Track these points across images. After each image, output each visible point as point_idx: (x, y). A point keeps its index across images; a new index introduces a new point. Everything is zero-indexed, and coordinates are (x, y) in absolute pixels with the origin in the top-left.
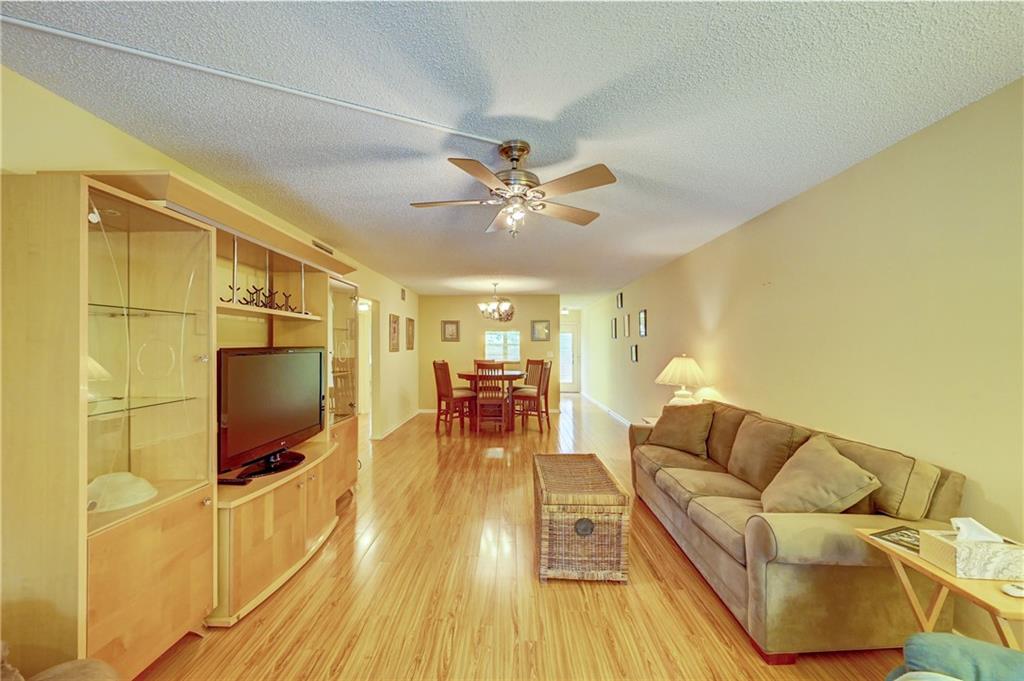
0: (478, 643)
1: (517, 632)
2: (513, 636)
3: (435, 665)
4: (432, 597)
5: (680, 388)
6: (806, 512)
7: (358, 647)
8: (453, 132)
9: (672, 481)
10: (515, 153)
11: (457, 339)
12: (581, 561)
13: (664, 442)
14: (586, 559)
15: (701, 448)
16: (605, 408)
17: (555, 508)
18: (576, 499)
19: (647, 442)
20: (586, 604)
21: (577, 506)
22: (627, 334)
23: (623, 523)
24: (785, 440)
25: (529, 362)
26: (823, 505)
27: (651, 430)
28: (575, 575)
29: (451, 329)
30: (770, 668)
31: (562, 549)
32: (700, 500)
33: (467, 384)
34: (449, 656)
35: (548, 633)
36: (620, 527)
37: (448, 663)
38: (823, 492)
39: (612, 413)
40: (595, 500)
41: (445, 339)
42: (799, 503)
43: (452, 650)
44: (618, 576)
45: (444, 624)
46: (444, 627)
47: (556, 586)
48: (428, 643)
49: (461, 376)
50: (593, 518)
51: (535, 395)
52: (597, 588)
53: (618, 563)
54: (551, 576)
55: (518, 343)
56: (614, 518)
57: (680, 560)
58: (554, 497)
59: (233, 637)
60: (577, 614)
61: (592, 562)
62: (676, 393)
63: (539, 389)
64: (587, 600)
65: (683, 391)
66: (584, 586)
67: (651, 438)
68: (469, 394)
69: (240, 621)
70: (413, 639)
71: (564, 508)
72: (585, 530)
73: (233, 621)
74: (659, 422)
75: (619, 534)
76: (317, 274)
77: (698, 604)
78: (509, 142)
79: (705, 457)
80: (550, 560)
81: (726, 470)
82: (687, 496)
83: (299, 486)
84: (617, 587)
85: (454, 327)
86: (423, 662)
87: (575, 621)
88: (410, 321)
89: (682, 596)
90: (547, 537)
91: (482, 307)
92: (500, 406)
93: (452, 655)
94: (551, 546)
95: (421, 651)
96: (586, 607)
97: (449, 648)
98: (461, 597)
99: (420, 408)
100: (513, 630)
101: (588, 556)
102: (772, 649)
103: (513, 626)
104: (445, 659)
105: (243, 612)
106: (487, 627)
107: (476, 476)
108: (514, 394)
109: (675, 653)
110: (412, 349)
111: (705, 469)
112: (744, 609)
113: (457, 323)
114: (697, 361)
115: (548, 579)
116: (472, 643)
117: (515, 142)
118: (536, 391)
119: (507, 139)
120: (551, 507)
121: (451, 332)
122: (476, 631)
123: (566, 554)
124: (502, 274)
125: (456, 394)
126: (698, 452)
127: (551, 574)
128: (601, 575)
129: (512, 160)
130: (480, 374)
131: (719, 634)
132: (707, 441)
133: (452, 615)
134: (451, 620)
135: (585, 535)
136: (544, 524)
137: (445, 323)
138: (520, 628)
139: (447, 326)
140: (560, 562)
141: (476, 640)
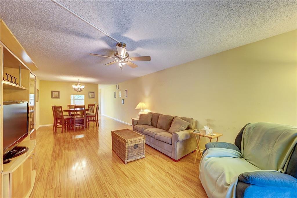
0: (120, 184)
2: (127, 178)
3: (111, 194)
4: (97, 180)
6: (180, 131)
8: (108, 36)
9: (149, 132)
11: (59, 97)
12: (135, 155)
13: (141, 123)
16: (112, 118)
18: (134, 139)
19: (137, 124)
20: (139, 165)
21: (134, 141)
22: (120, 97)
23: (144, 143)
24: (170, 119)
25: (89, 105)
26: (182, 129)
27: (138, 121)
28: (134, 159)
30: (177, 163)
31: (131, 154)
32: (157, 134)
34: (113, 190)
35: (135, 174)
37: (115, 192)
38: (182, 127)
39: (114, 119)
40: (138, 139)
41: (53, 97)
42: (178, 130)
44: (143, 156)
45: (106, 184)
46: (107, 185)
47: (130, 164)
49: (65, 111)
50: (138, 143)
51: (95, 115)
53: (143, 153)
54: (128, 162)
55: (84, 99)
56: (142, 142)
57: (152, 149)
58: (129, 140)
60: (138, 168)
61: (138, 154)
62: (140, 111)
65: (142, 111)
66: (136, 161)
68: (70, 117)
70: (99, 192)
71: (131, 142)
72: (136, 147)
74: (140, 118)
75: (143, 146)
77: (160, 156)
80: (128, 157)
81: (156, 127)
82: (154, 134)
84: (143, 159)
85: (57, 93)
86: (107, 196)
89: (156, 156)
90: (127, 151)
92: (83, 120)
93: (115, 190)
94: (128, 154)
97: (112, 189)
98: (106, 176)
99: (40, 125)
102: (177, 159)
103: (125, 176)
104: (113, 192)
106: (119, 180)
107: (84, 143)
108: (87, 116)
109: (162, 167)
110: (38, 101)
111: (152, 128)
112: (171, 154)
113: (59, 92)
114: (145, 103)
115: (127, 163)
119: (121, 42)
120: (128, 143)
121: (56, 95)
122: (117, 182)
124: (83, 76)
125: (65, 117)
126: (150, 124)
128: (140, 157)
131: (167, 161)
132: (151, 122)
133: (107, 181)
134: (108, 183)
135: (136, 148)
136: (126, 148)
137: (53, 91)
138: (128, 176)
139: (54, 93)
140: (130, 157)
141: (119, 184)
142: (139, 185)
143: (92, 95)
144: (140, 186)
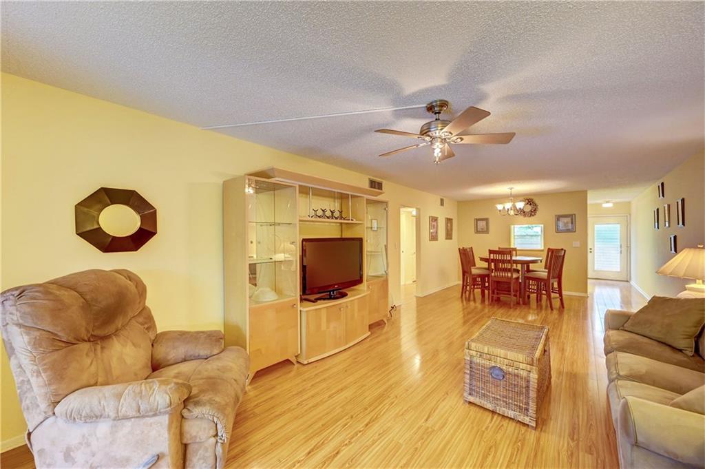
1: (427, 420)
2: (423, 420)
3: (372, 414)
5: (694, 281)
7: (344, 392)
10: (436, 109)
11: (487, 232)
12: (494, 398)
13: (639, 330)
14: (498, 397)
15: (685, 343)
17: (474, 353)
18: (490, 350)
19: (622, 328)
20: (488, 427)
21: (491, 356)
22: (667, 225)
23: (531, 380)
25: (550, 250)
27: (629, 317)
28: (489, 406)
29: (482, 224)
31: (480, 384)
33: (485, 265)
35: (447, 429)
36: (528, 381)
37: (379, 416)
40: (506, 355)
41: (477, 232)
43: (385, 413)
44: (526, 420)
45: (390, 399)
47: (473, 408)
48: (376, 404)
49: (482, 259)
50: (504, 368)
51: (546, 278)
52: (505, 422)
53: (527, 410)
54: (472, 401)
56: (524, 373)
58: (473, 345)
59: (304, 368)
60: (475, 429)
61: (503, 401)
63: (549, 273)
64: (491, 425)
65: (698, 285)
67: (625, 325)
68: (486, 272)
69: (308, 364)
71: (481, 354)
72: (498, 375)
73: (306, 362)
74: (641, 311)
75: (528, 387)
76: (360, 198)
78: (432, 103)
79: (690, 353)
80: (470, 389)
83: (340, 309)
85: (484, 223)
87: (471, 431)
88: (449, 221)
89: (586, 458)
90: (468, 372)
91: (500, 207)
93: (383, 414)
94: (471, 379)
95: (370, 406)
96: (487, 429)
99: (458, 280)
100: (425, 418)
101: (500, 395)
103: (427, 416)
104: (379, 414)
105: (310, 361)
108: (526, 275)
110: (451, 239)
113: (486, 220)
115: (469, 402)
116: (397, 414)
117: (436, 101)
118: (546, 274)
119: (429, 103)
120: (471, 352)
121: (482, 227)
123: (483, 389)
125: (474, 272)
126: (683, 348)
127: (471, 399)
128: (511, 414)
129: (436, 113)
130: (492, 257)
133: (397, 397)
134: (395, 399)
135: (498, 379)
136: (465, 362)
137: (477, 220)
138: (431, 419)
139: (479, 222)
140: (478, 392)
141: (401, 413)
142: (416, 446)
143: (566, 224)
144: (417, 448)
